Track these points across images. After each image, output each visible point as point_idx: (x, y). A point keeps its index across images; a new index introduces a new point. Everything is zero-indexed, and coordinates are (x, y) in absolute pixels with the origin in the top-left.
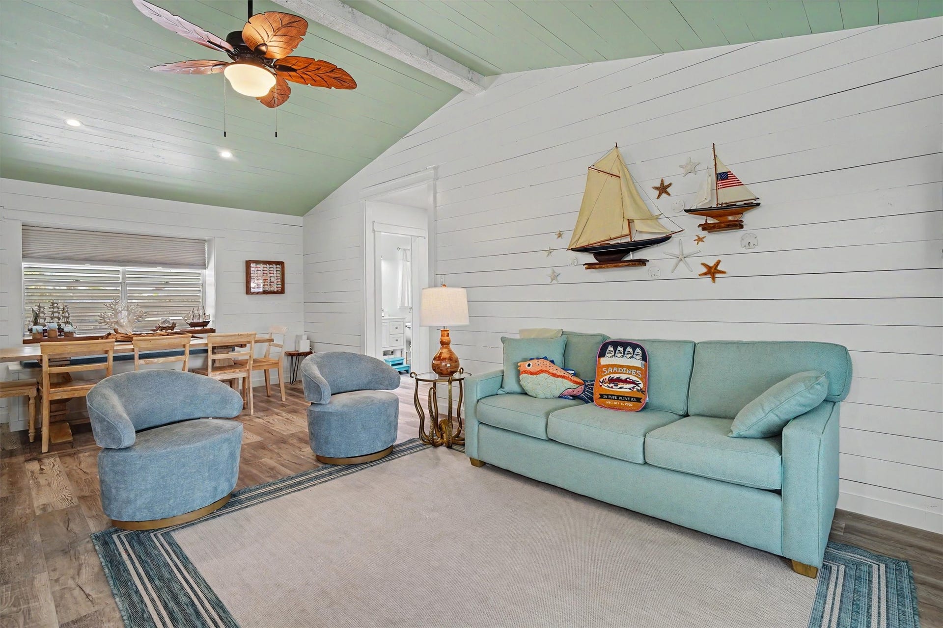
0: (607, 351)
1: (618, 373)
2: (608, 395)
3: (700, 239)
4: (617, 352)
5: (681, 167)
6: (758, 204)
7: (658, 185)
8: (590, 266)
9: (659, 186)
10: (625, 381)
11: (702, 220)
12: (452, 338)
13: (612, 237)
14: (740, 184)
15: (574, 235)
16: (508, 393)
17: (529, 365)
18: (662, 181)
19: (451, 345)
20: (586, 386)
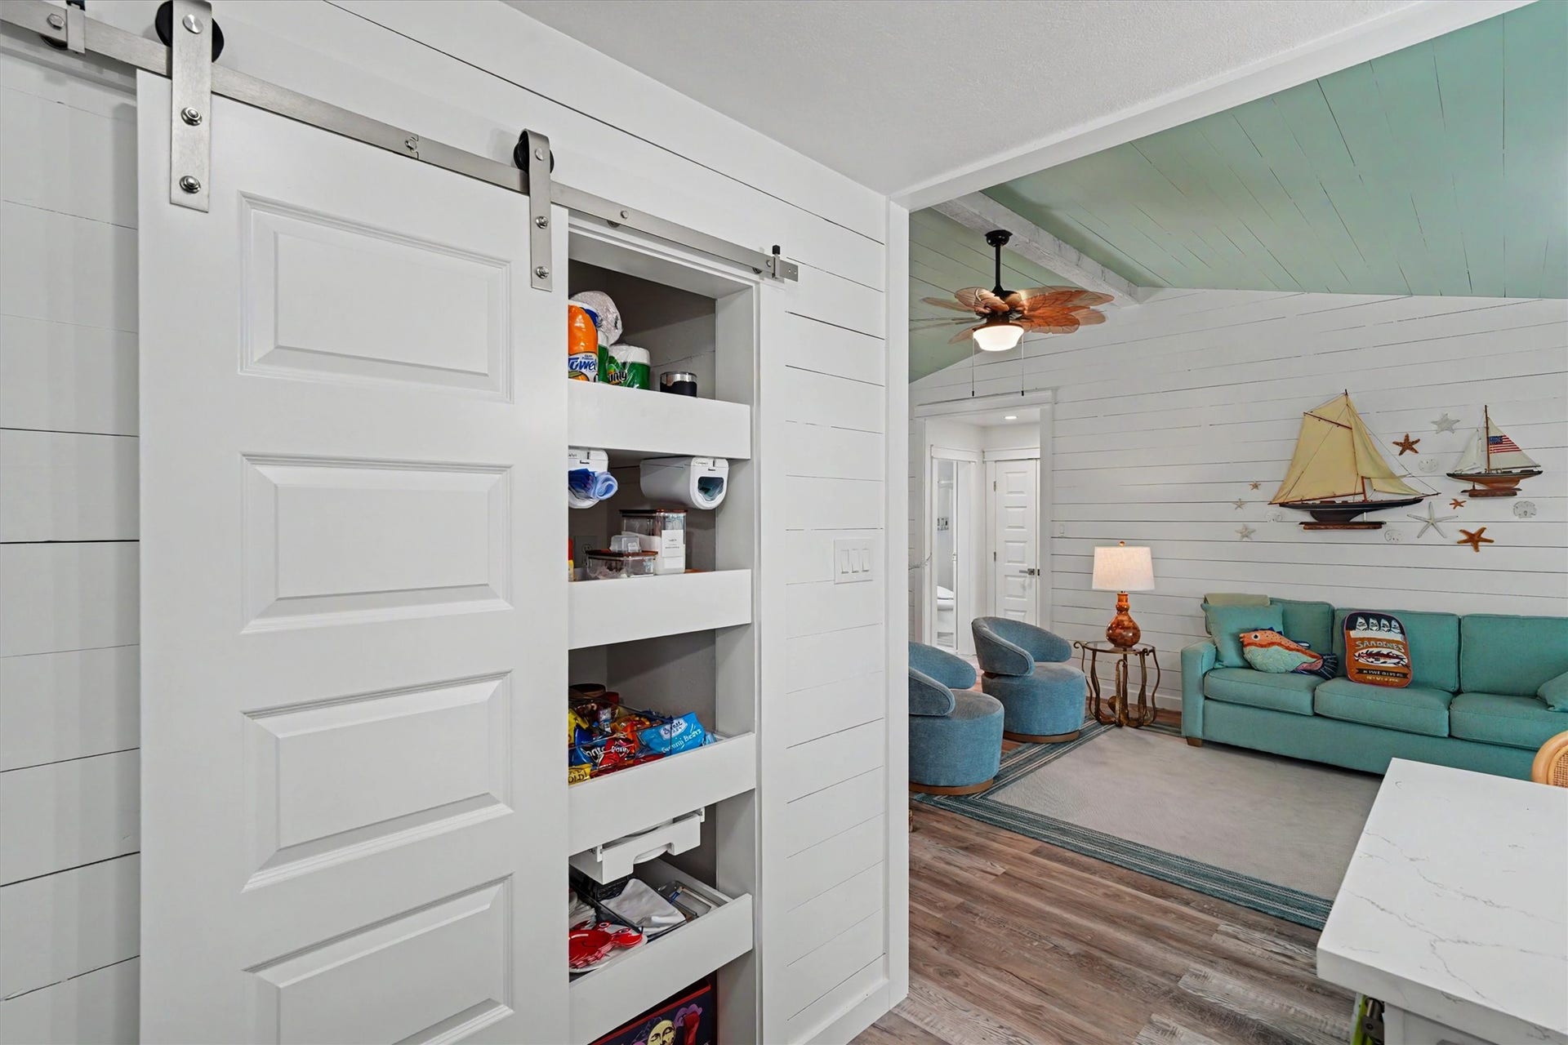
0: (1358, 623)
1: (1377, 647)
2: (1368, 670)
3: (1457, 504)
4: (1370, 624)
5: (1434, 422)
6: (1540, 472)
7: (1402, 440)
8: (1308, 526)
9: (1403, 442)
10: (1388, 656)
11: (1468, 486)
12: (1132, 603)
13: (1337, 494)
14: (1517, 449)
15: (1281, 489)
16: (1227, 667)
17: (1256, 637)
18: (1407, 436)
19: (1129, 612)
20: (1324, 661)
